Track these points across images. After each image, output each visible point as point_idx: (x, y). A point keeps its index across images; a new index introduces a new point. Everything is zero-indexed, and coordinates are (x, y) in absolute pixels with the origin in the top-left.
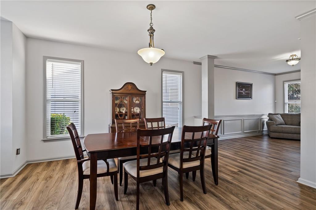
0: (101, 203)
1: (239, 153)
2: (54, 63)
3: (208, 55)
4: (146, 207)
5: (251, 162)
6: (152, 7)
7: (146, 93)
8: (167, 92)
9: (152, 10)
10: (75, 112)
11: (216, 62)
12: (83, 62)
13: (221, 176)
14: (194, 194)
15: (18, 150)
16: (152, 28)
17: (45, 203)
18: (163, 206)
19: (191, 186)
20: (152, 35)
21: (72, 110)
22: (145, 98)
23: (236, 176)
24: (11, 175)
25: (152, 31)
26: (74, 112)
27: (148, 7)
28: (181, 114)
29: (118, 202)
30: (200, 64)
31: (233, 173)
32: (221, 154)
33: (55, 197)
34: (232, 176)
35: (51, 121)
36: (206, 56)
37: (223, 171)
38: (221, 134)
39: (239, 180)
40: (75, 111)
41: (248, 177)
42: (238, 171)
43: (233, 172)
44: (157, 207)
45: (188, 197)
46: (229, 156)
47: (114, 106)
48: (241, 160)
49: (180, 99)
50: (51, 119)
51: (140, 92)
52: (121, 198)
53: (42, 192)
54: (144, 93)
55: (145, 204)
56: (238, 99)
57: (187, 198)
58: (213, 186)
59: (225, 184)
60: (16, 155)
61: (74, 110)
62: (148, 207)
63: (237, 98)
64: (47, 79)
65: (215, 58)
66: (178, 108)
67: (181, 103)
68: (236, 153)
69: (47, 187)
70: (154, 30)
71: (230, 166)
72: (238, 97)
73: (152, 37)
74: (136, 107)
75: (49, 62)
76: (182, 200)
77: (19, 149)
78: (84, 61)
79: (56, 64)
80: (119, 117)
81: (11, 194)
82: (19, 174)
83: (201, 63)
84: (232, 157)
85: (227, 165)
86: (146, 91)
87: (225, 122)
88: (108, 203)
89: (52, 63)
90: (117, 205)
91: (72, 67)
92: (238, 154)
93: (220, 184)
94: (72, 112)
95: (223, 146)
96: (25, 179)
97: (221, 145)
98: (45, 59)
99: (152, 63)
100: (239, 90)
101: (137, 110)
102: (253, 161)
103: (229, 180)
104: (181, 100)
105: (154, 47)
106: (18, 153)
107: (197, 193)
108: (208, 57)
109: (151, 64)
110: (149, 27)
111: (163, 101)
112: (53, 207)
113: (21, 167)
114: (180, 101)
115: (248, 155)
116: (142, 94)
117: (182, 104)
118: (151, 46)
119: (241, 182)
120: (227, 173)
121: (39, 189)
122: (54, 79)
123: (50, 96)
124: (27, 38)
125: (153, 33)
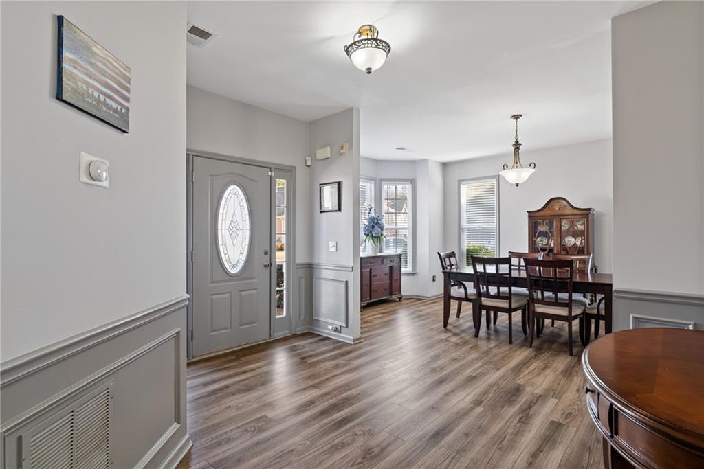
6: (516, 117)
9: (517, 120)
12: (497, 178)
15: (434, 276)
16: (518, 142)
20: (517, 150)
21: (486, 240)
22: (588, 221)
25: (517, 145)
26: (488, 243)
27: (513, 118)
35: (467, 252)
40: (490, 242)
47: (532, 234)
50: (467, 250)
54: (586, 213)
60: (433, 282)
64: (462, 204)
70: (521, 144)
73: (518, 152)
78: (499, 176)
89: (466, 185)
91: (488, 186)
96: (434, 303)
98: (460, 182)
106: (434, 280)
109: (517, 185)
110: (513, 142)
116: (583, 214)
122: (469, 204)
123: (464, 224)
124: (445, 165)
125: (518, 148)
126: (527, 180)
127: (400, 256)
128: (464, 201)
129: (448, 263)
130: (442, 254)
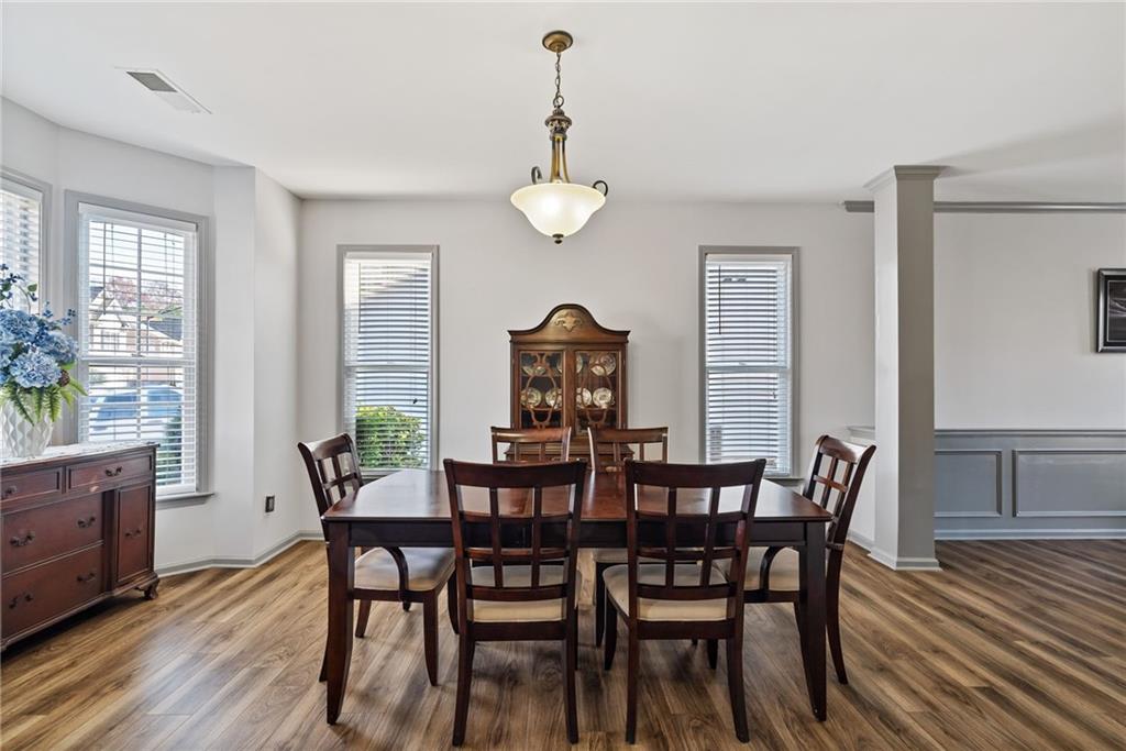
0: (389, 682)
1: (1052, 612)
2: (364, 263)
3: (897, 168)
4: (500, 728)
5: (1093, 661)
6: (559, 41)
7: (629, 337)
8: (722, 330)
9: (559, 51)
10: (417, 403)
11: (942, 190)
12: (436, 252)
13: (873, 689)
14: (696, 729)
15: (268, 499)
16: (562, 113)
17: (269, 648)
18: (555, 738)
19: (708, 697)
20: (558, 136)
21: (407, 397)
22: (624, 357)
23: (948, 705)
24: (250, 562)
25: (559, 123)
26: (412, 403)
27: (548, 42)
28: (786, 417)
29: (435, 689)
30: (868, 207)
31: (944, 691)
32: (947, 600)
33: (301, 638)
34: (929, 703)
35: (358, 426)
36: (888, 172)
37: (899, 672)
38: (999, 510)
39: (949, 728)
40: (415, 401)
41: (1016, 724)
42: (977, 688)
43: (948, 688)
44: (533, 739)
45: (666, 734)
46: (983, 616)
47: (520, 382)
48: (1036, 643)
49: (784, 357)
50: (358, 421)
51: (604, 336)
52: (450, 681)
53: (283, 617)
54: (618, 339)
55: (502, 718)
56: (1102, 351)
57: (656, 736)
58: (801, 719)
59: (866, 724)
60: (265, 514)
61: (413, 398)
62: (505, 730)
63: (1101, 347)
64: (346, 307)
65: (936, 175)
66: (775, 396)
67: (785, 372)
68: (1032, 609)
69: (301, 607)
70: (569, 122)
71: (951, 660)
72: (1106, 344)
73: (561, 145)
74: (602, 389)
75: (353, 261)
76: (631, 739)
77: (273, 498)
78: (438, 247)
79: (369, 265)
80: (535, 423)
81: (223, 609)
82: (268, 564)
83: (873, 203)
84: (995, 621)
85: (936, 651)
86: (628, 332)
87: (1021, 458)
88: (405, 687)
89: (358, 261)
90: (425, 698)
91: (411, 268)
92: (1042, 615)
93: (842, 721)
94: (408, 403)
95: (987, 567)
96: (271, 578)
97: (982, 560)
98: (342, 252)
99: (562, 236)
100: (1112, 307)
101: (602, 398)
102: (1115, 659)
103: (898, 712)
104: (786, 362)
105: (569, 182)
106: (268, 509)
107: (710, 729)
108: (897, 175)
109: (558, 238)
110: (549, 111)
111: (708, 365)
112: (279, 661)
113: (283, 545)
114: (783, 364)
115: (1104, 627)
116: (616, 342)
117: (790, 376)
118: (558, 175)
119: (953, 737)
120: (915, 685)
121: (282, 609)
122: (364, 307)
123: (353, 356)
124: (302, 201)
125: (562, 131)
126: (583, 228)
127: (151, 450)
128: (352, 297)
129: (331, 475)
130: (312, 447)
